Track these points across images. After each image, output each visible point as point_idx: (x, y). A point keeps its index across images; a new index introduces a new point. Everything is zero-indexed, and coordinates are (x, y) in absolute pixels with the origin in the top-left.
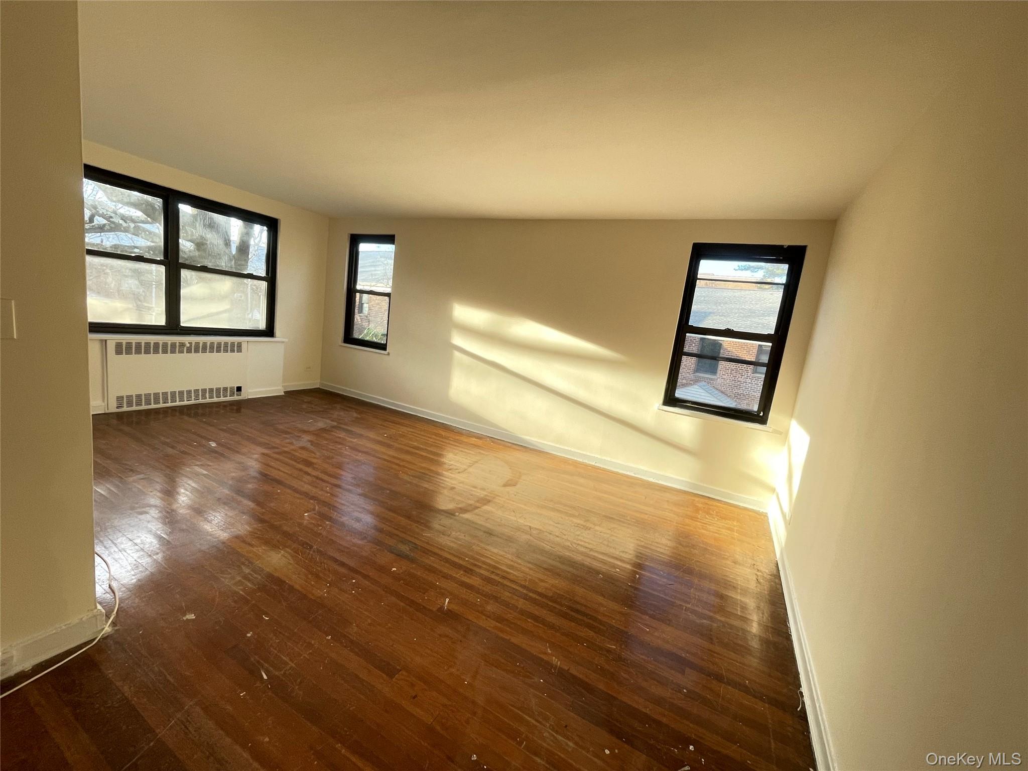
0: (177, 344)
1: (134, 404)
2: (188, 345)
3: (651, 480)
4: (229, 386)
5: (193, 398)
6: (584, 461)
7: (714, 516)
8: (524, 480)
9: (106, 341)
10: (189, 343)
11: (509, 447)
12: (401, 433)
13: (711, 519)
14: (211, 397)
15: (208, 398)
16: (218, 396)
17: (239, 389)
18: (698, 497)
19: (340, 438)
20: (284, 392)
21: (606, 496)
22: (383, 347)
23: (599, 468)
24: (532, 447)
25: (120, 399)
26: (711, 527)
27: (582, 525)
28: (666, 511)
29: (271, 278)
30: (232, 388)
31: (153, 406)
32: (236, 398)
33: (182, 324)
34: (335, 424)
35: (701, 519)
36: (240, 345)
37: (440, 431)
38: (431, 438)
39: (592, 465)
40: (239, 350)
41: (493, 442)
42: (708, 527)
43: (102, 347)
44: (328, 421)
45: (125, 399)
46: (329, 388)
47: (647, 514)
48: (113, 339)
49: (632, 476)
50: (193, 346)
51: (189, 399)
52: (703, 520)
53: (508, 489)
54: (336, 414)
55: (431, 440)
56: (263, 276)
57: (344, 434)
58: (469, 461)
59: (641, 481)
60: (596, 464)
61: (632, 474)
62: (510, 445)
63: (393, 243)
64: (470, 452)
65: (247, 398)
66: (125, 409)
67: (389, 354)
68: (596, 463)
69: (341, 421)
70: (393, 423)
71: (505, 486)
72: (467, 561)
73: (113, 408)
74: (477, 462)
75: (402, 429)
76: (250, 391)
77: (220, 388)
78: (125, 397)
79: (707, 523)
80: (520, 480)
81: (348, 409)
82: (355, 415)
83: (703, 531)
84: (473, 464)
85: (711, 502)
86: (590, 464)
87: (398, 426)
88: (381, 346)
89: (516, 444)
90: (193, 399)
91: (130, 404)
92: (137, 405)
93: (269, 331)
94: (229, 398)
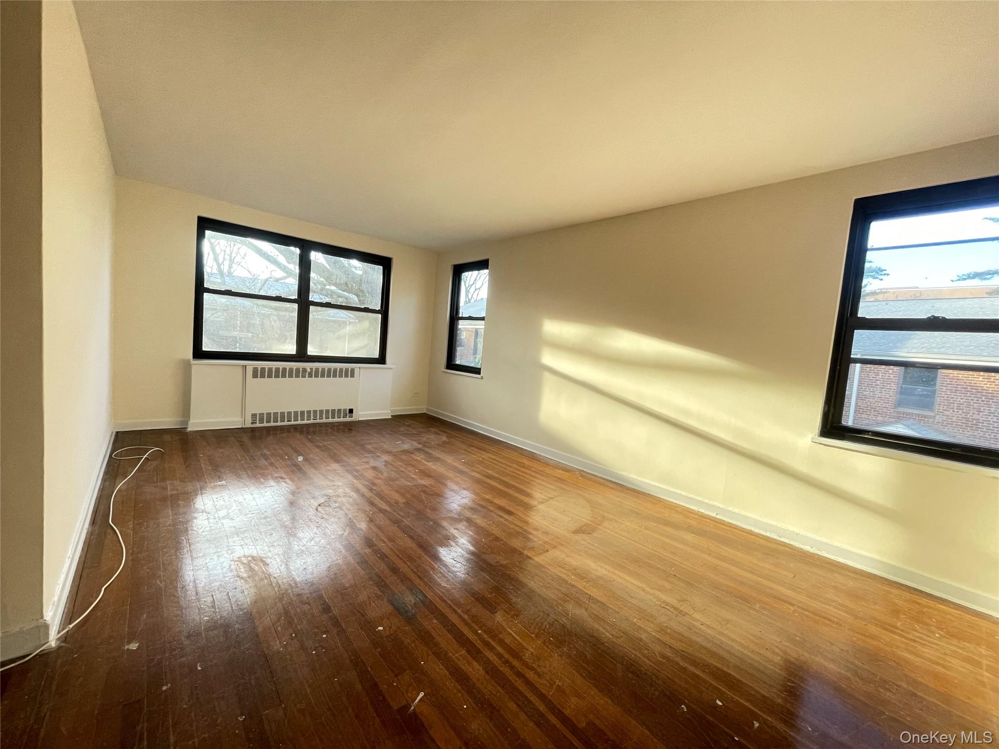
0: (301, 369)
1: (265, 421)
2: (309, 370)
3: (807, 548)
4: (342, 408)
5: (312, 417)
6: (701, 510)
7: (933, 628)
8: (605, 528)
9: (246, 366)
10: (310, 369)
11: (600, 484)
12: (481, 459)
13: (925, 632)
14: (327, 418)
15: (324, 418)
16: (333, 417)
17: (351, 411)
18: (898, 588)
19: (416, 460)
20: (392, 416)
21: (725, 565)
22: (477, 371)
23: (722, 522)
24: (630, 486)
25: (254, 416)
26: (926, 650)
27: (673, 607)
28: (830, 605)
29: (384, 311)
30: (345, 410)
31: (279, 424)
32: (348, 419)
33: (309, 354)
34: (420, 446)
35: (902, 630)
36: (353, 370)
37: (525, 460)
38: (510, 466)
39: (712, 517)
40: (352, 376)
41: (582, 476)
42: (919, 647)
43: (243, 371)
44: (415, 443)
45: (258, 416)
46: (433, 413)
47: (793, 605)
48: (251, 364)
49: (775, 540)
50: (314, 371)
51: (309, 418)
52: (908, 633)
53: (578, 537)
54: (425, 437)
55: (510, 469)
56: (378, 309)
57: (423, 456)
58: (543, 497)
59: (790, 548)
60: (718, 517)
61: (774, 536)
62: (602, 481)
63: (487, 268)
64: (550, 486)
65: (357, 420)
66: (258, 425)
67: (482, 378)
68: (717, 514)
69: (427, 445)
70: (479, 449)
71: (576, 532)
72: (479, 635)
73: (248, 425)
74: (552, 498)
75: (484, 455)
76: (360, 413)
77: (335, 410)
78: (258, 415)
79: (917, 639)
80: (599, 527)
81: (441, 433)
82: (444, 438)
83: (907, 655)
84: (547, 501)
85: (924, 601)
86: (708, 515)
87: (481, 452)
88: (476, 370)
89: (610, 481)
90: (312, 419)
91: (261, 421)
92: (267, 422)
93: (381, 359)
94: (342, 419)
